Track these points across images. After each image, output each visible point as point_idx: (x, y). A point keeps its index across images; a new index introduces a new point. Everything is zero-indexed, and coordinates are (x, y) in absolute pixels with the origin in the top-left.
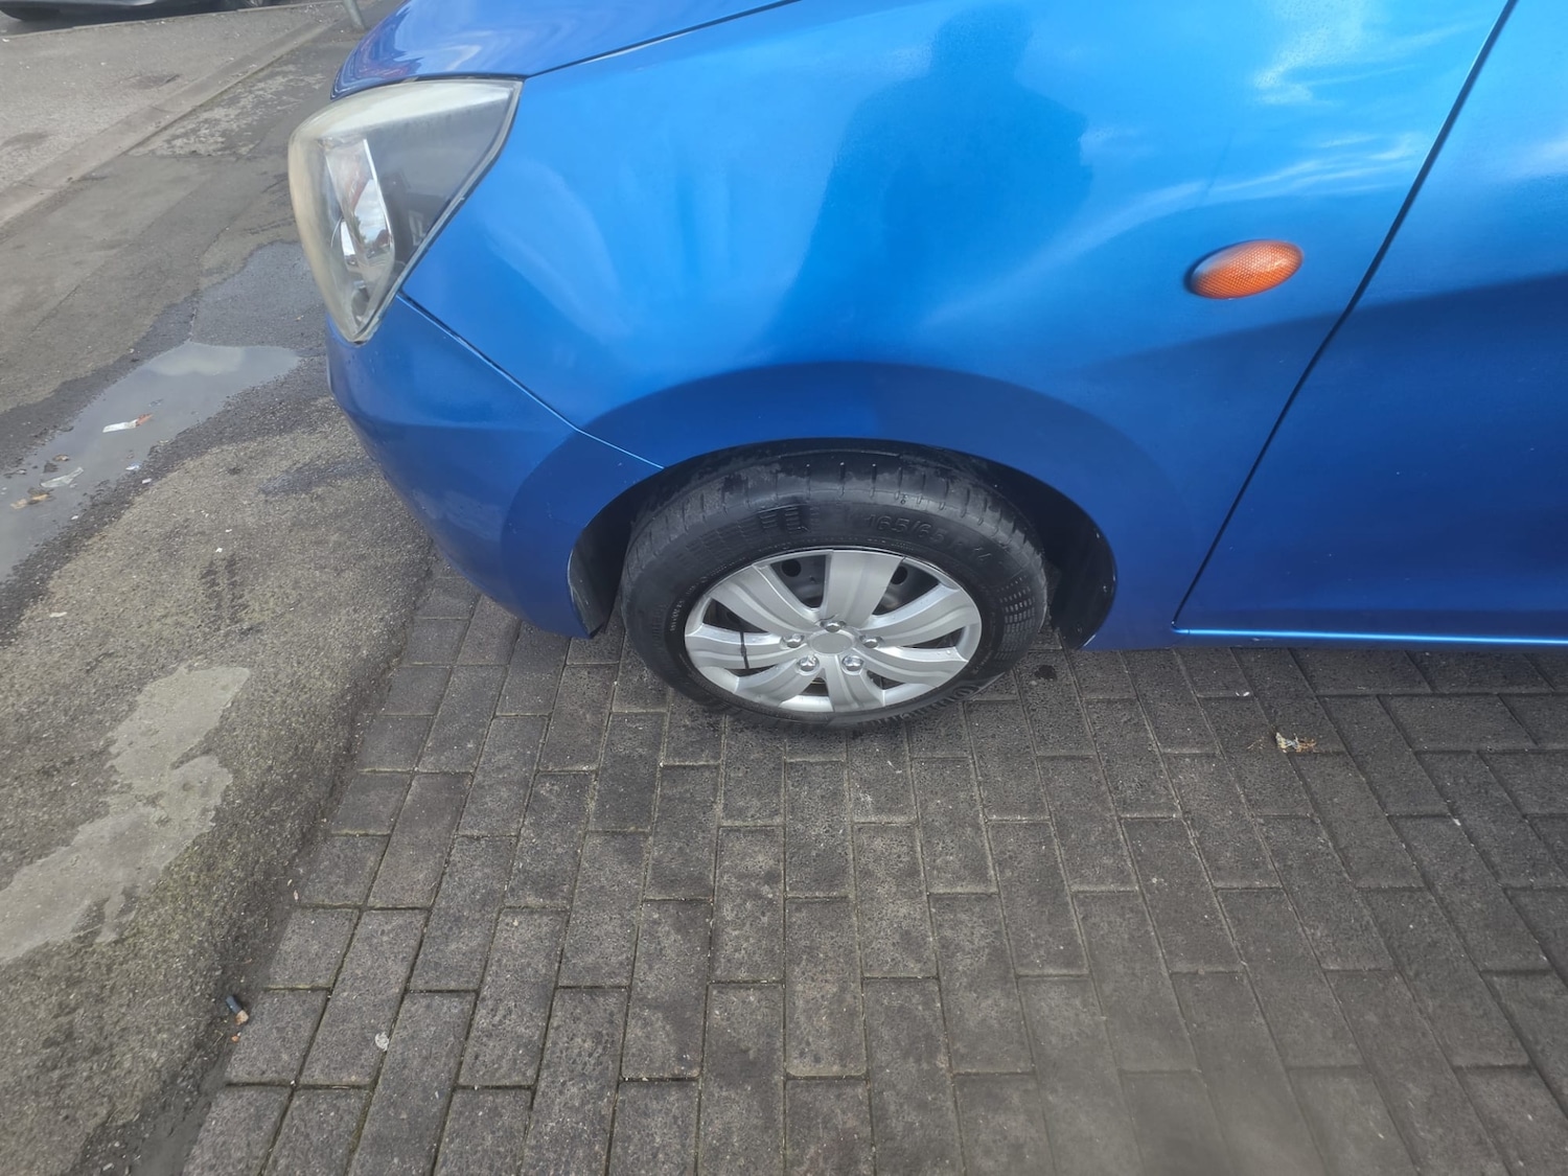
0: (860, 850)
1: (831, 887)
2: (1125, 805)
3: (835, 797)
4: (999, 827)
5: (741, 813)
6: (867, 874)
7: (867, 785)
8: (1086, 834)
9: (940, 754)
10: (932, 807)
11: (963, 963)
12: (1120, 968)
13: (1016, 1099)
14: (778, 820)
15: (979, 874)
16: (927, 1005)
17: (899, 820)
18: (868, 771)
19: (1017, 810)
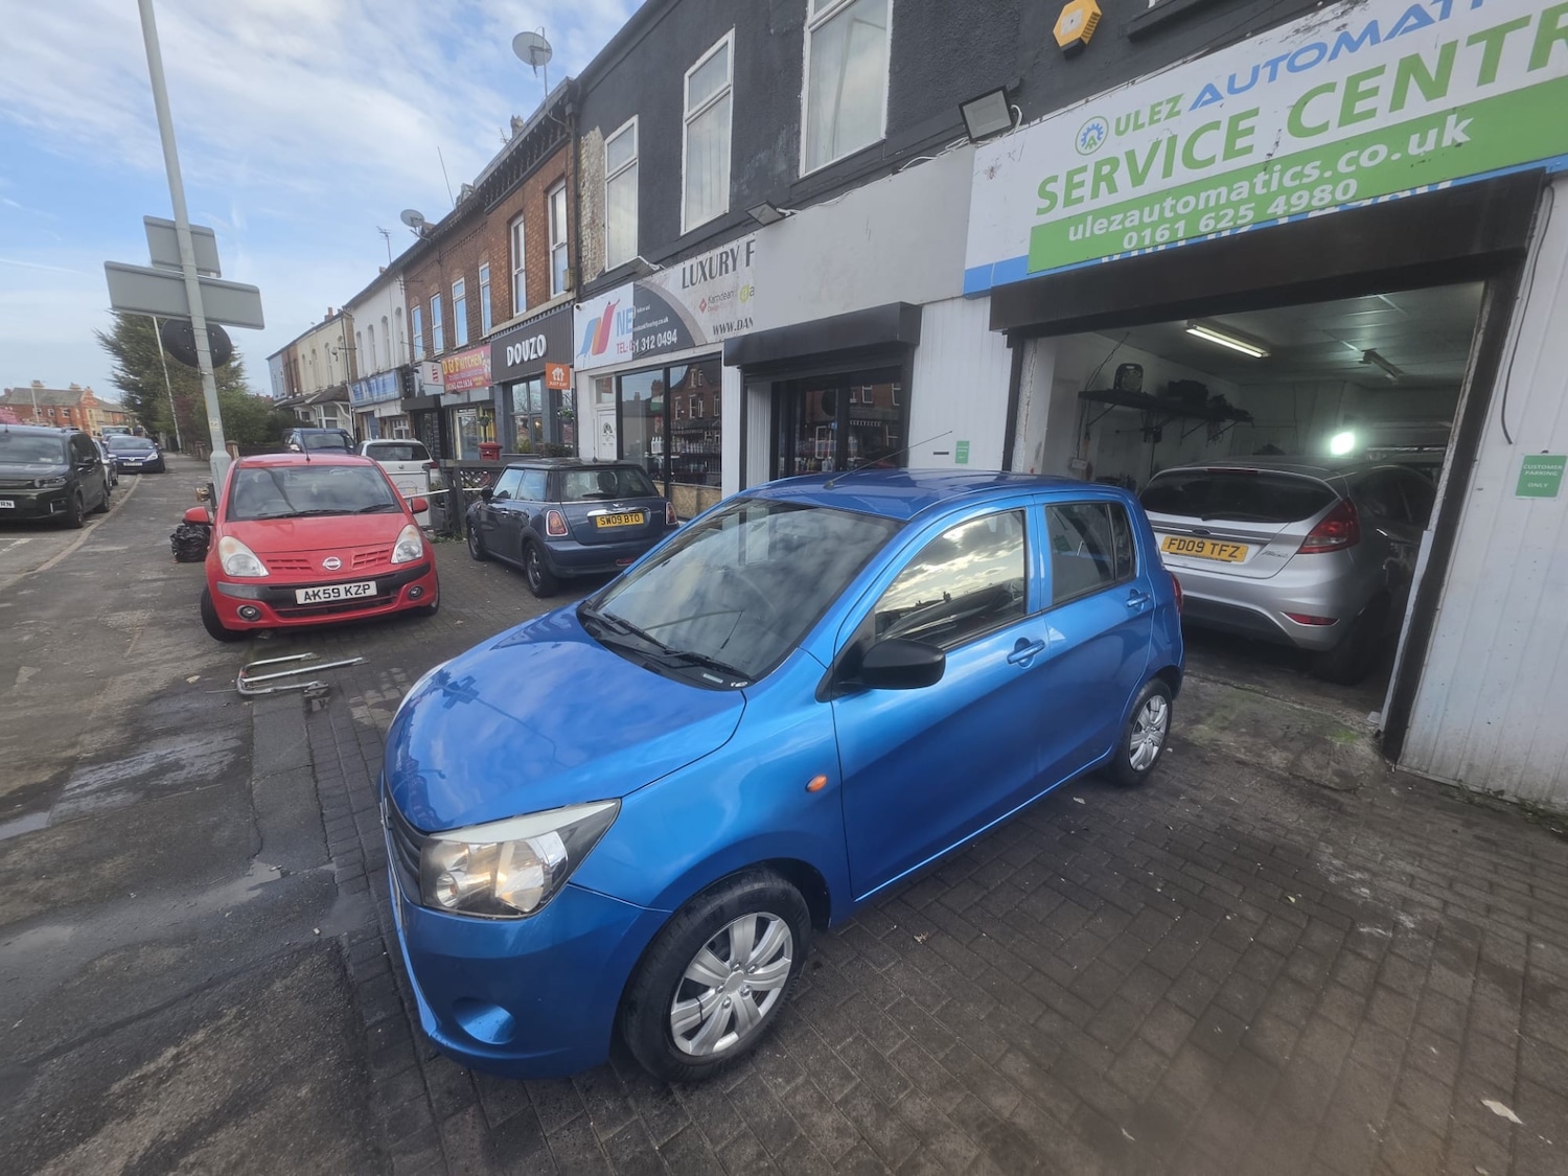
0: (792, 1108)
1: (792, 1135)
2: (883, 1004)
3: (764, 1091)
4: (843, 1051)
5: (722, 1136)
6: (803, 1116)
7: (775, 1074)
8: (877, 1028)
9: (797, 1035)
10: (810, 1062)
11: (868, 1122)
14: (744, 1125)
15: (848, 1077)
16: (866, 1152)
17: (800, 1080)
18: (771, 1067)
19: (845, 1037)
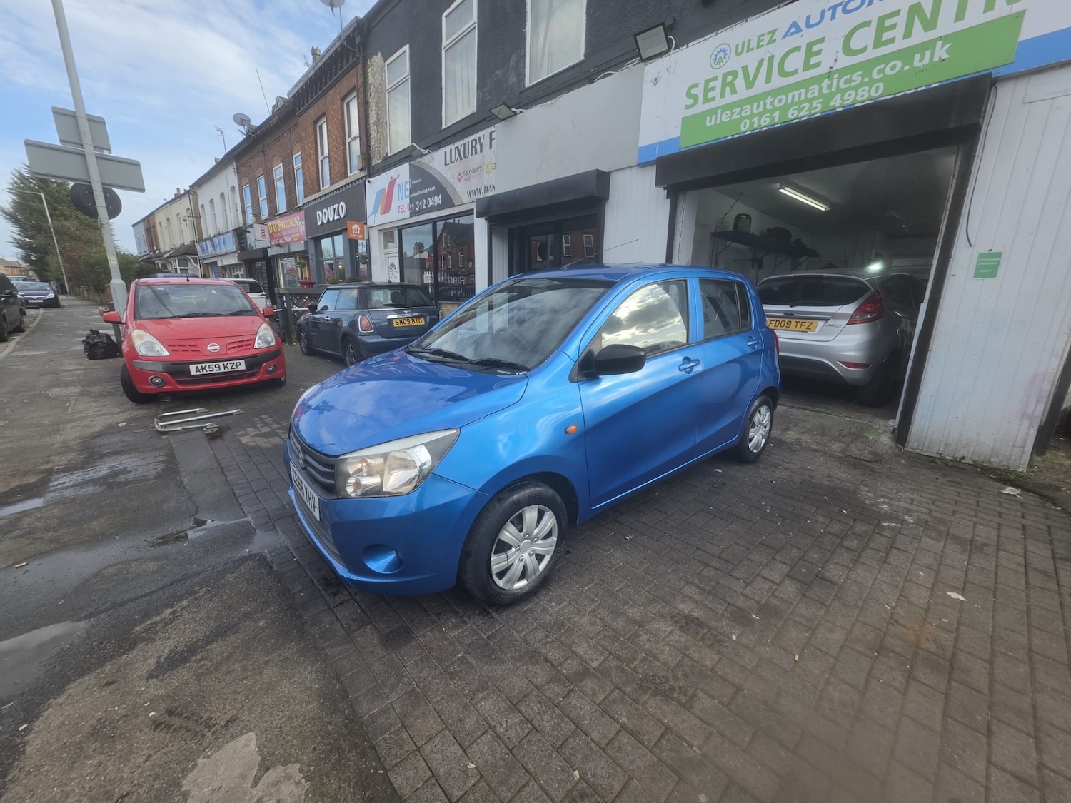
0: (563, 615)
1: (564, 627)
2: (610, 568)
3: (544, 609)
4: (589, 589)
5: (523, 630)
6: (569, 619)
7: (550, 601)
8: (608, 578)
9: (560, 584)
10: (570, 595)
11: (607, 619)
12: (637, 597)
13: (641, 633)
14: (535, 624)
15: (594, 601)
16: (609, 632)
17: (565, 603)
18: (547, 598)
19: (589, 584)
